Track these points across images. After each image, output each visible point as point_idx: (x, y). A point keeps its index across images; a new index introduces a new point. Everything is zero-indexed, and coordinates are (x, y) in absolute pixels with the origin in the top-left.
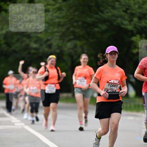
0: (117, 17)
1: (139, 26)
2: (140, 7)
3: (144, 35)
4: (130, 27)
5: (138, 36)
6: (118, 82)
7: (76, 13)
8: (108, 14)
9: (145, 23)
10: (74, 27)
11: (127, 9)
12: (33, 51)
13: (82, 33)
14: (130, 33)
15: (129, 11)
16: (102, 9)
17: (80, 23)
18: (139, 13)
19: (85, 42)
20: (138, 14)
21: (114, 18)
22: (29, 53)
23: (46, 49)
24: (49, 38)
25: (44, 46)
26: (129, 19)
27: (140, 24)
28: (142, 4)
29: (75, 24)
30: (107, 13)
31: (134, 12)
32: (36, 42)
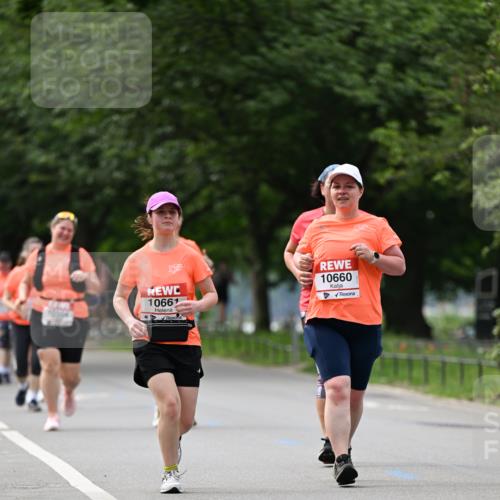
0: (322, 61)
1: (397, 91)
2: (398, 28)
3: (413, 124)
4: (366, 95)
5: (394, 125)
6: (178, 291)
7: (183, 49)
8: (288, 51)
9: (419, 81)
10: (175, 93)
11: (356, 35)
12: (34, 178)
13: (201, 115)
14: (365, 116)
15: (361, 42)
16: (269, 34)
17: (196, 83)
18: (398, 47)
19: (213, 144)
20: (393, 51)
21: (310, 65)
22: (24, 183)
23: (81, 171)
24: (92, 131)
25: (74, 159)
26: (361, 68)
27: (400, 85)
28: (408, 18)
29: (179, 85)
30: (287, 46)
31: (379, 44)
32: (44, 146)
